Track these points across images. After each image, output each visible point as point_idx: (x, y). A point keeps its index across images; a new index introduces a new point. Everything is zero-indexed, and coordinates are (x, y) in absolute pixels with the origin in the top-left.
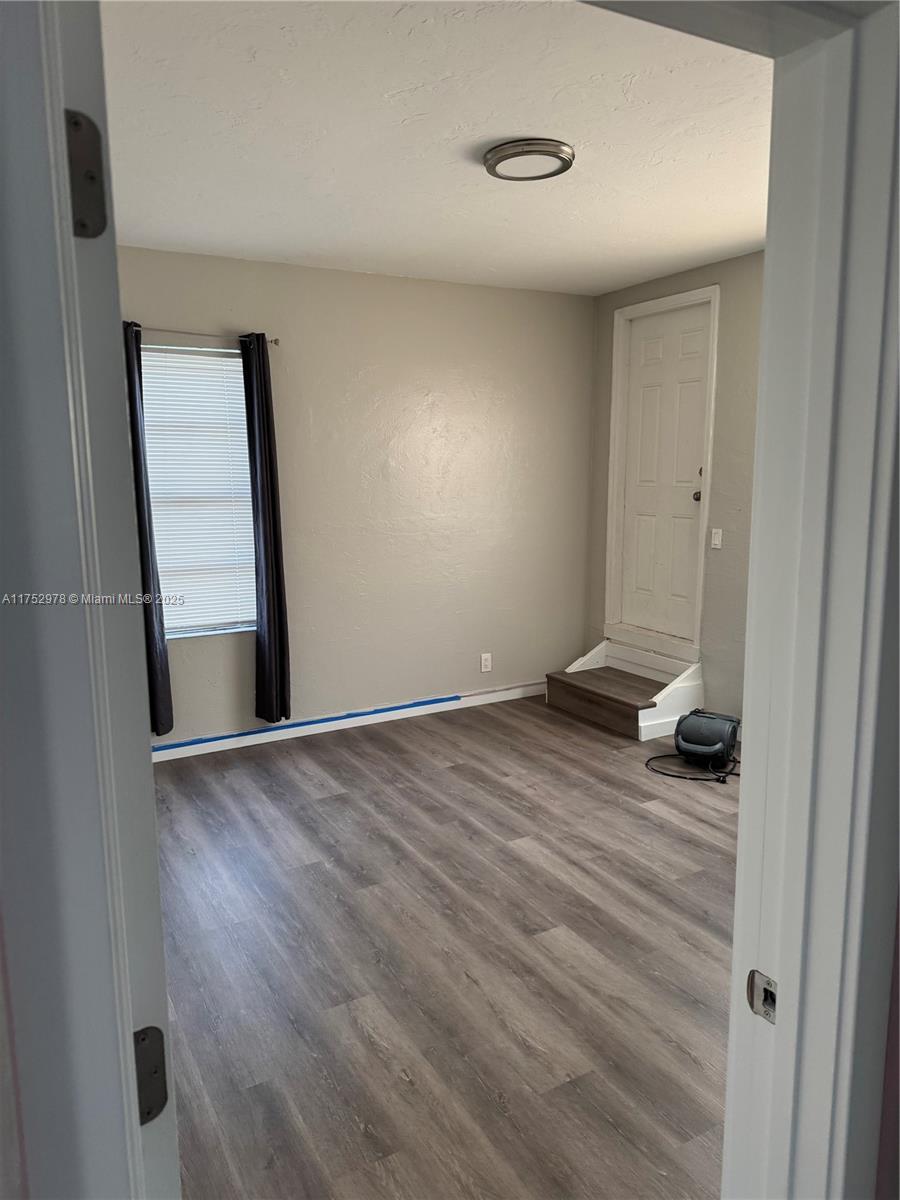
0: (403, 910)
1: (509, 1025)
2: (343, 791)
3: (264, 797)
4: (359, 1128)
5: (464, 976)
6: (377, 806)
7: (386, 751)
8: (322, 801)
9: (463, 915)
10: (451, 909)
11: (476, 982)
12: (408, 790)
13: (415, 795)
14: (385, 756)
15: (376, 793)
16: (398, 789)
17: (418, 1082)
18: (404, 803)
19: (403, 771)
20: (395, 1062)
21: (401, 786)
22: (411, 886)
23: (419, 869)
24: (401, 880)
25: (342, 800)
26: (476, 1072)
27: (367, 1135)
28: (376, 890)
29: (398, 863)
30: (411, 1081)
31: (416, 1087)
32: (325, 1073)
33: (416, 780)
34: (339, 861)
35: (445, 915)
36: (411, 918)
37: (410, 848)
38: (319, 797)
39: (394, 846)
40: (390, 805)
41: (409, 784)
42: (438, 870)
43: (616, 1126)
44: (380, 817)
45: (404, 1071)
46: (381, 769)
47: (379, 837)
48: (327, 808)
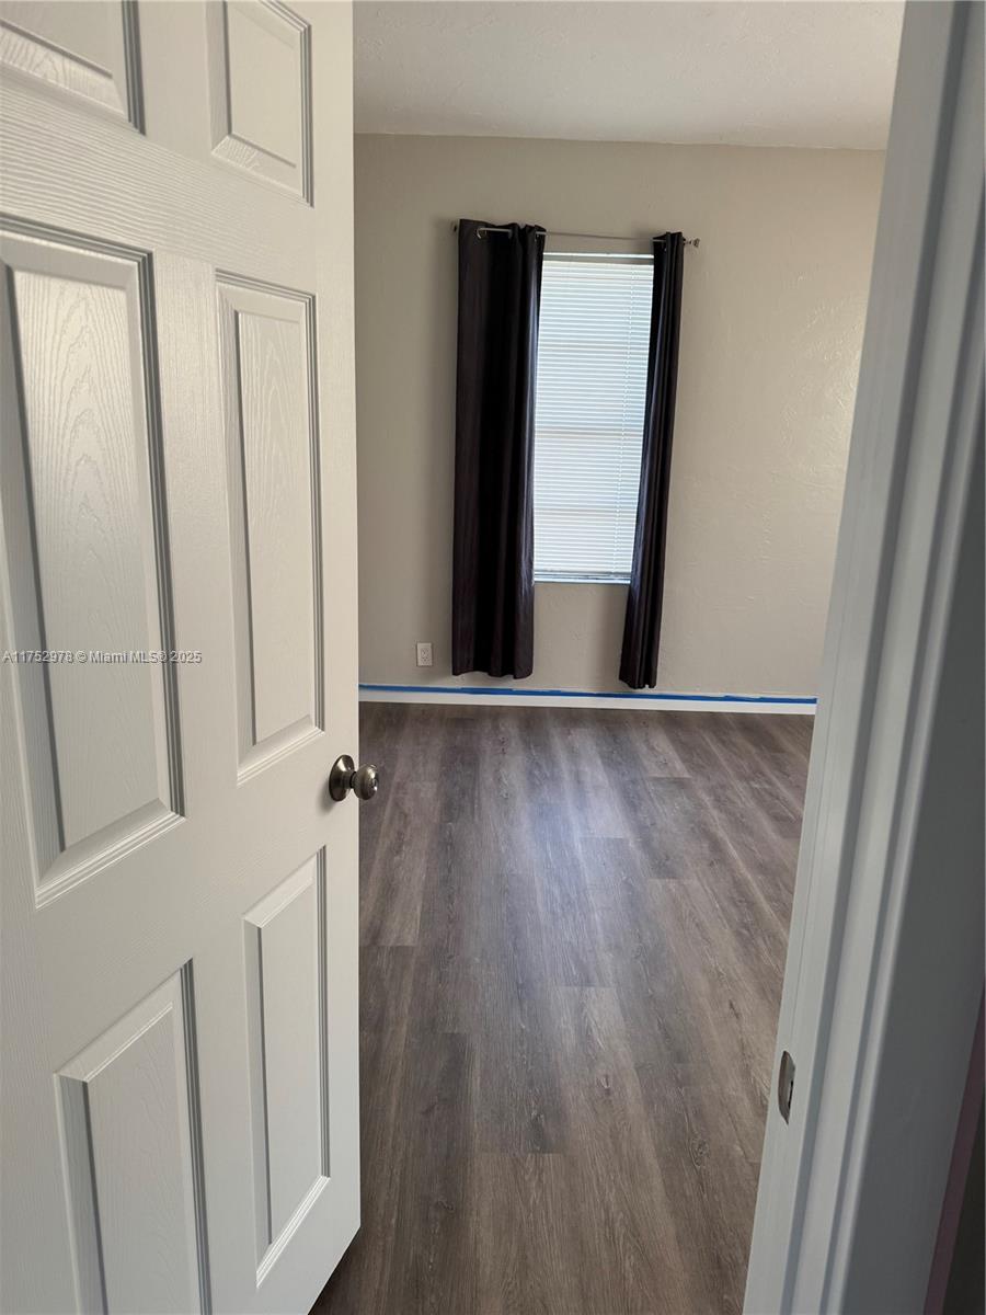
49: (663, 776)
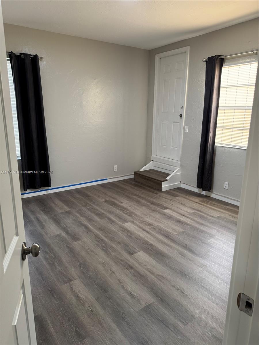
0: (89, 249)
1: (125, 287)
2: (69, 210)
3: (42, 212)
4: (73, 330)
5: (110, 271)
6: (80, 214)
7: (83, 196)
8: (62, 213)
9: (109, 249)
10: (105, 248)
11: (113, 272)
12: (91, 209)
13: (92, 210)
14: (83, 198)
15: (80, 210)
16: (88, 208)
17: (94, 310)
18: (89, 213)
19: (89, 203)
20: (86, 303)
21: (88, 207)
22: (92, 241)
23: (94, 234)
24: (88, 238)
25: (68, 213)
26: (115, 305)
27: (76, 332)
28: (80, 242)
29: (87, 233)
30: (92, 310)
31: (94, 312)
32: (61, 309)
33: (93, 205)
34: (67, 233)
35: (103, 250)
36: (92, 251)
37: (92, 228)
38: (61, 212)
39: (86, 227)
40: (85, 214)
41: (91, 207)
42: (101, 234)
43: (162, 321)
44: (82, 218)
45: (89, 306)
46: (82, 202)
47: (81, 224)
48: (63, 215)
49: (63, 212)
